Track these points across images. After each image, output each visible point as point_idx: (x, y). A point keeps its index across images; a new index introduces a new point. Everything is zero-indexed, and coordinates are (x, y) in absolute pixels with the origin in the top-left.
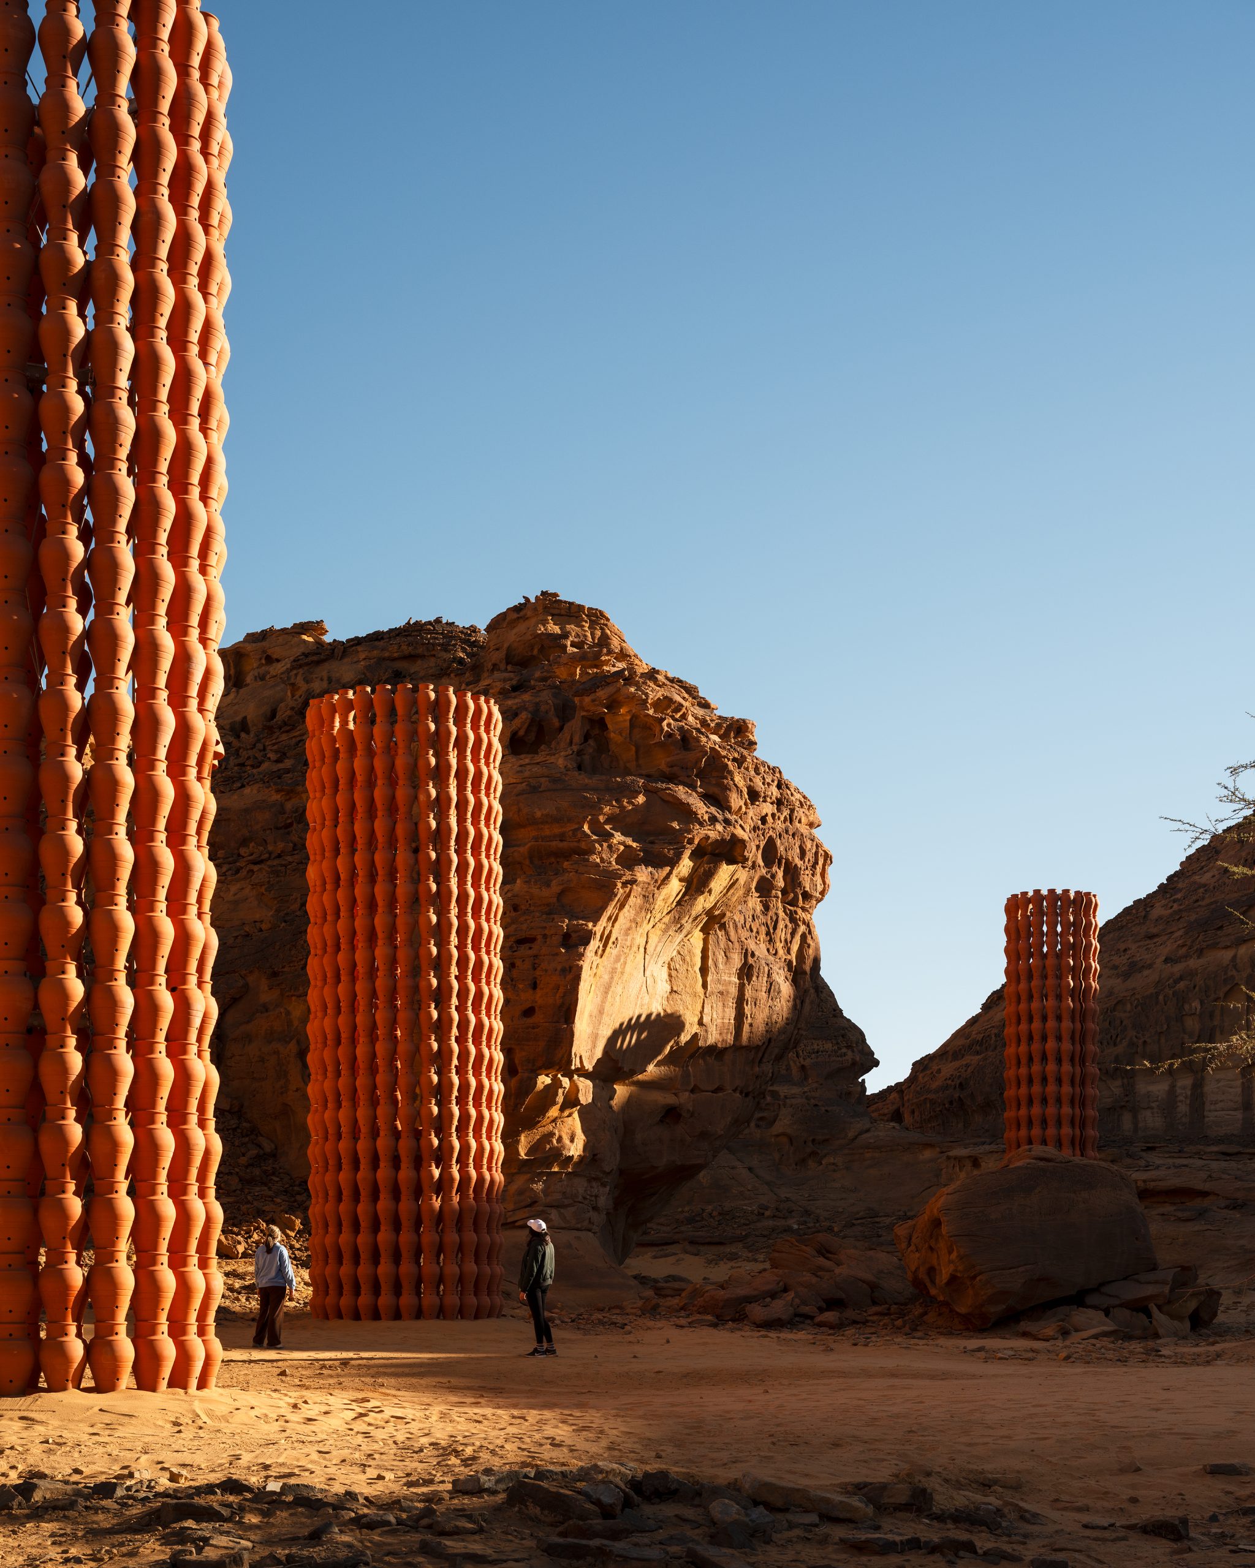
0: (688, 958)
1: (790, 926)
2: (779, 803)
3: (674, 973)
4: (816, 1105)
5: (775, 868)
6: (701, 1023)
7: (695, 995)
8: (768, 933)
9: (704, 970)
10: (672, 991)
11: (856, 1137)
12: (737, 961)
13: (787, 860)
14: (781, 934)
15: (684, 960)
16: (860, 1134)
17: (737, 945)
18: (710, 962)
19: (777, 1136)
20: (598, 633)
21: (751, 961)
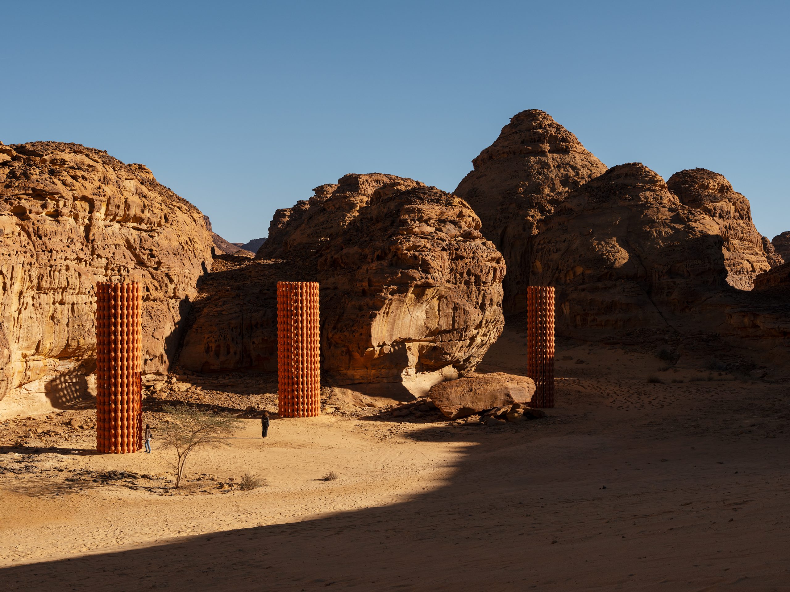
0: (432, 308)
1: (477, 292)
2: (473, 258)
3: (427, 313)
4: (690, 287)
5: (471, 277)
6: (438, 324)
7: (436, 317)
8: (468, 296)
9: (439, 310)
10: (427, 317)
11: (706, 300)
12: (451, 306)
13: (475, 274)
14: (474, 295)
15: (431, 309)
16: (707, 299)
17: (451, 302)
18: (441, 308)
19: (673, 299)
20: (420, 215)
21: (456, 305)
